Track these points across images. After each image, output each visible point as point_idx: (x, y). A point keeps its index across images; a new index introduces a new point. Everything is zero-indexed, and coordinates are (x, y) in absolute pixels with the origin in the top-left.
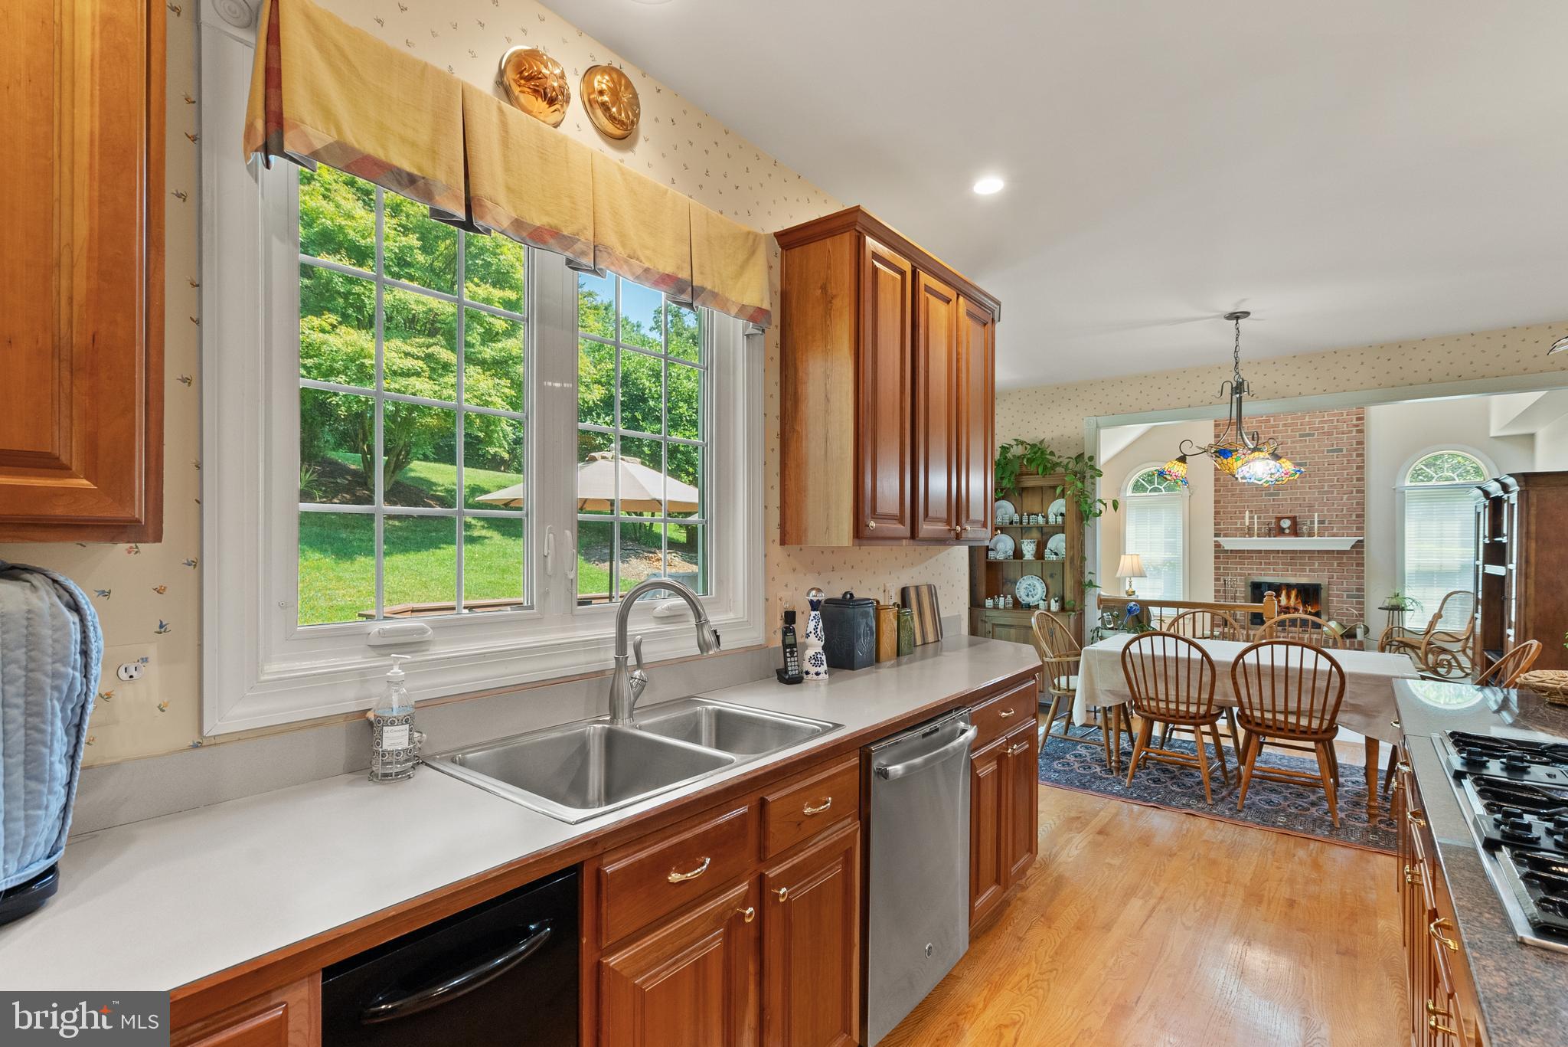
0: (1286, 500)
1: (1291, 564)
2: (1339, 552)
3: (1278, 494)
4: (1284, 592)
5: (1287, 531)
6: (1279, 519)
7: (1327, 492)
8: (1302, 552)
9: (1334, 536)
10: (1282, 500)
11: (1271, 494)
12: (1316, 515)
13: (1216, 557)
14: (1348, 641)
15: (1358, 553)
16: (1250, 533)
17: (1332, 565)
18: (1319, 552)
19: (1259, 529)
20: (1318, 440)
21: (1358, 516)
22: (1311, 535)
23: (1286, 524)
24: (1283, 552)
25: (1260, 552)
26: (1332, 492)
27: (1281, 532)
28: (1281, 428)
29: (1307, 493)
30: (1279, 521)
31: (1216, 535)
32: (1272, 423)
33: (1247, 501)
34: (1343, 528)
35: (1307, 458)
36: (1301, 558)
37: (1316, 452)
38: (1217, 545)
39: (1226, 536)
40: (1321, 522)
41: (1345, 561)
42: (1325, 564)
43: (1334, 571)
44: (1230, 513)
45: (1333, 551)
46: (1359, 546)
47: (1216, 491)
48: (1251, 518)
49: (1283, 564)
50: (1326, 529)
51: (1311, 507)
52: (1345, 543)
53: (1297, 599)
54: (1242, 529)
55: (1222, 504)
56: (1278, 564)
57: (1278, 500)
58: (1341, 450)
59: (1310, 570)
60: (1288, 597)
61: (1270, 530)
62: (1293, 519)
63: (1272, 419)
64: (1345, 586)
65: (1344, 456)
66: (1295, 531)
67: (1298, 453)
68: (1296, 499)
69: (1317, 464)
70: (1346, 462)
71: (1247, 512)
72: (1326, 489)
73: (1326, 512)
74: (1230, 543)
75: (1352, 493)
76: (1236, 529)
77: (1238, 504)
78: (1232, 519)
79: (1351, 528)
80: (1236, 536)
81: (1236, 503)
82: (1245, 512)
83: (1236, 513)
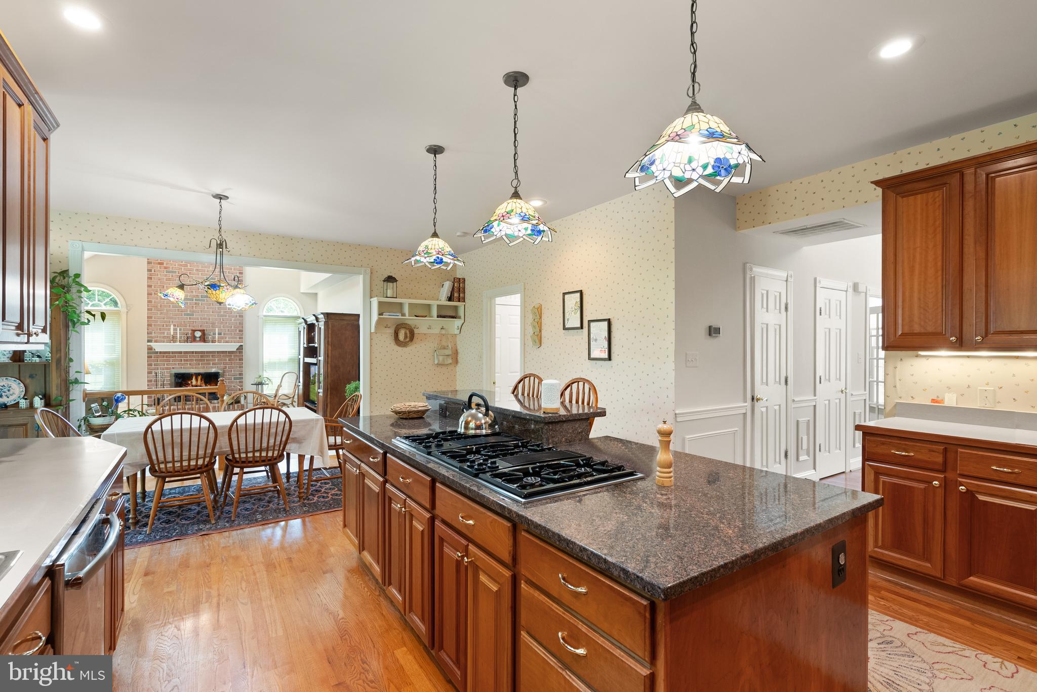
0: (198, 319)
1: (201, 360)
2: (230, 352)
3: (193, 315)
4: (194, 377)
5: (198, 339)
6: (194, 331)
7: (222, 316)
8: (207, 352)
9: (227, 342)
10: (195, 319)
11: (188, 315)
12: (217, 329)
13: (149, 357)
14: (236, 405)
15: (240, 352)
16: (173, 339)
17: (226, 360)
18: (218, 352)
19: (180, 337)
21: (240, 331)
22: (213, 341)
23: (198, 334)
24: (196, 352)
25: (181, 352)
26: (226, 316)
27: (194, 339)
28: (195, 271)
29: (211, 315)
30: (194, 333)
31: (149, 341)
32: (189, 267)
33: (171, 318)
34: (232, 338)
36: (207, 356)
38: (150, 348)
39: (156, 341)
40: (220, 334)
41: (233, 357)
42: (221, 360)
43: (226, 364)
44: (159, 325)
45: (226, 352)
46: (240, 348)
47: (148, 310)
48: (175, 330)
49: (196, 360)
50: (222, 338)
51: (213, 324)
52: (233, 347)
53: (201, 381)
54: (168, 337)
55: (153, 319)
56: (192, 360)
57: (193, 319)
59: (213, 364)
60: (197, 380)
61: (188, 338)
62: (203, 331)
63: (189, 265)
64: (233, 372)
66: (203, 339)
68: (204, 319)
71: (172, 326)
72: (222, 313)
73: (222, 328)
74: (159, 347)
75: (237, 317)
76: (164, 337)
77: (165, 320)
78: (160, 330)
79: (236, 338)
80: (164, 342)
81: (164, 319)
82: (170, 326)
83: (163, 326)
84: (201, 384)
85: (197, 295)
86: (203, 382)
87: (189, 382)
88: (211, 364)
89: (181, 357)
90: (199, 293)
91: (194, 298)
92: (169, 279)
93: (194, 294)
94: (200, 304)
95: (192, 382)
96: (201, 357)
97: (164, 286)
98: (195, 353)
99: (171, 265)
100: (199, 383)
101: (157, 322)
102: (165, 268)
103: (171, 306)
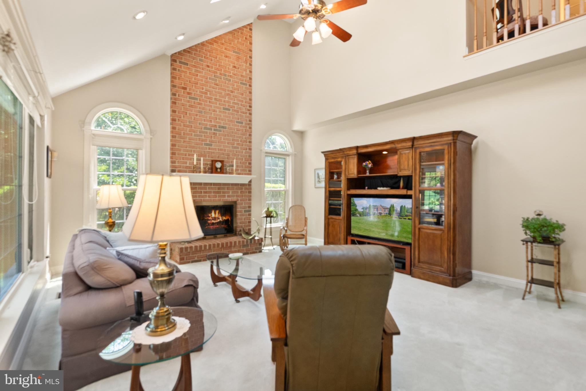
0: (216, 149)
3: (211, 145)
4: (213, 210)
5: (219, 170)
6: (214, 161)
7: (236, 148)
9: (239, 174)
11: (207, 145)
12: (235, 161)
15: (250, 185)
17: (238, 192)
18: (232, 184)
19: (205, 168)
20: (232, 114)
22: (231, 173)
23: (218, 165)
26: (238, 148)
27: (215, 170)
32: (208, 95)
33: (193, 147)
35: (226, 124)
37: (231, 121)
39: (179, 171)
41: (244, 190)
42: (235, 192)
44: (182, 154)
45: (239, 184)
46: (249, 181)
47: (172, 137)
48: (199, 160)
49: (214, 192)
52: (244, 179)
53: (219, 213)
54: (190, 167)
55: (177, 147)
56: (210, 192)
57: (212, 149)
58: (242, 123)
60: (215, 213)
61: (209, 168)
62: (222, 162)
63: (208, 93)
64: (243, 205)
65: (243, 127)
66: (222, 171)
67: (222, 120)
68: (221, 150)
69: (231, 129)
70: (244, 131)
71: (195, 156)
75: (247, 150)
76: (187, 167)
77: (188, 148)
78: (183, 159)
79: (246, 170)
80: (186, 172)
81: (186, 147)
82: (193, 155)
83: (186, 155)
84: (218, 216)
85: (215, 125)
86: (220, 215)
87: (210, 215)
88: (226, 196)
89: (201, 188)
90: (217, 122)
91: (213, 128)
92: (191, 106)
93: (213, 123)
94: (218, 135)
95: (211, 215)
96: (219, 189)
97: (186, 113)
98: (214, 185)
99: (194, 91)
100: (217, 215)
101: (180, 150)
102: (189, 93)
103: (193, 135)
